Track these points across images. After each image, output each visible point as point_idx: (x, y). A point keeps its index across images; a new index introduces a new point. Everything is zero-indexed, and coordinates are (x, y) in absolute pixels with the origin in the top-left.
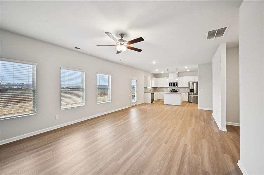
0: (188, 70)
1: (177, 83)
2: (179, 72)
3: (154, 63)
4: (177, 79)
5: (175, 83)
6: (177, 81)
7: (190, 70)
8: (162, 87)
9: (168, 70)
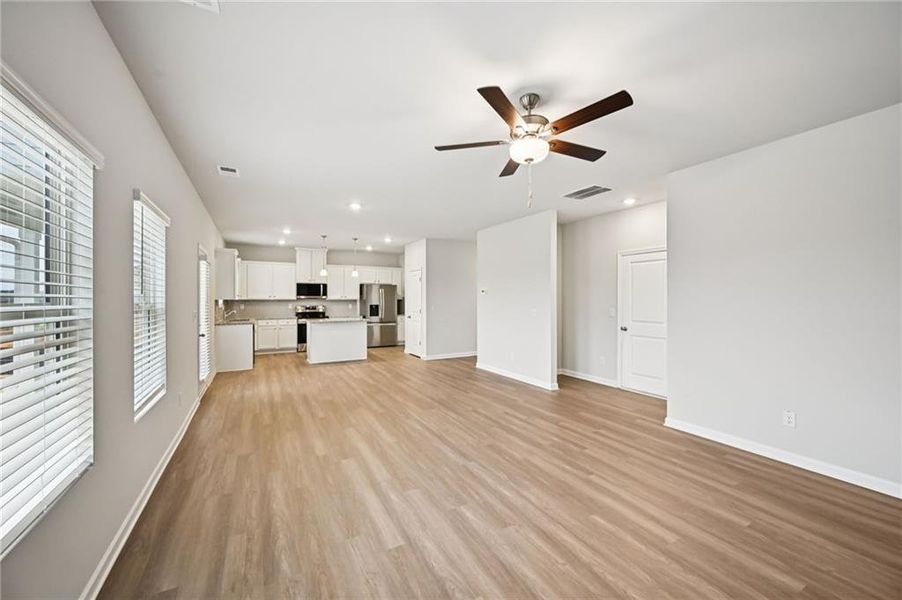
0: (369, 248)
1: (325, 286)
2: (332, 247)
3: (355, 207)
4: (324, 273)
5: (319, 285)
6: (327, 277)
7: (376, 249)
8: (267, 298)
9: (324, 237)
